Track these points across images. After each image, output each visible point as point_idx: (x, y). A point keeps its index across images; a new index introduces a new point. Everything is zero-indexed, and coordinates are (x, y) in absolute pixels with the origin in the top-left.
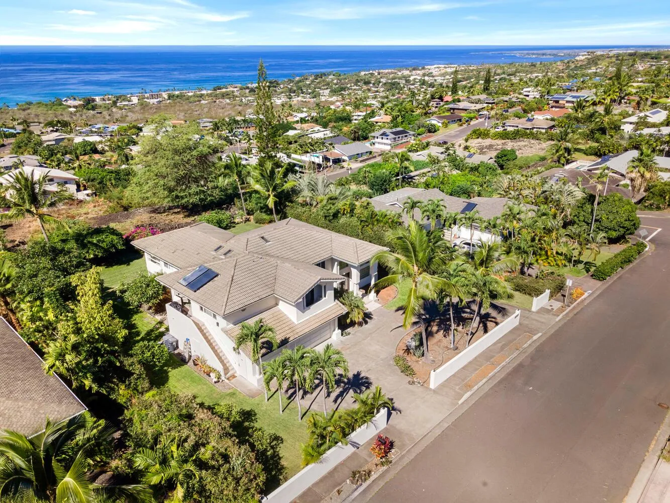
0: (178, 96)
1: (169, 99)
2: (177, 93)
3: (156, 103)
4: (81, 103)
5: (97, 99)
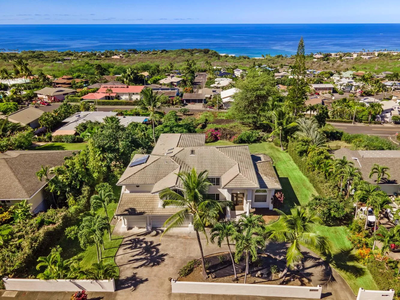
0: (384, 55)
1: (378, 56)
2: (386, 52)
3: (367, 59)
4: (322, 56)
5: (333, 54)
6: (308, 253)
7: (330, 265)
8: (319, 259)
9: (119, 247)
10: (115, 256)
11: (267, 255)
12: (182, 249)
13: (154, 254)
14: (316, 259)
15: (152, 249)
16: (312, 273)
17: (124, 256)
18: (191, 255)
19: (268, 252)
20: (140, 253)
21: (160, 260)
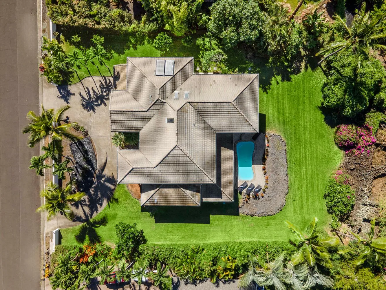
6: (97, 212)
7: (85, 223)
8: (91, 217)
9: (102, 76)
10: (91, 76)
11: (96, 183)
12: (99, 122)
13: (95, 103)
14: (91, 216)
15: (101, 101)
16: (78, 209)
17: (92, 82)
18: (92, 129)
19: (98, 184)
20: (97, 93)
21: (88, 109)
